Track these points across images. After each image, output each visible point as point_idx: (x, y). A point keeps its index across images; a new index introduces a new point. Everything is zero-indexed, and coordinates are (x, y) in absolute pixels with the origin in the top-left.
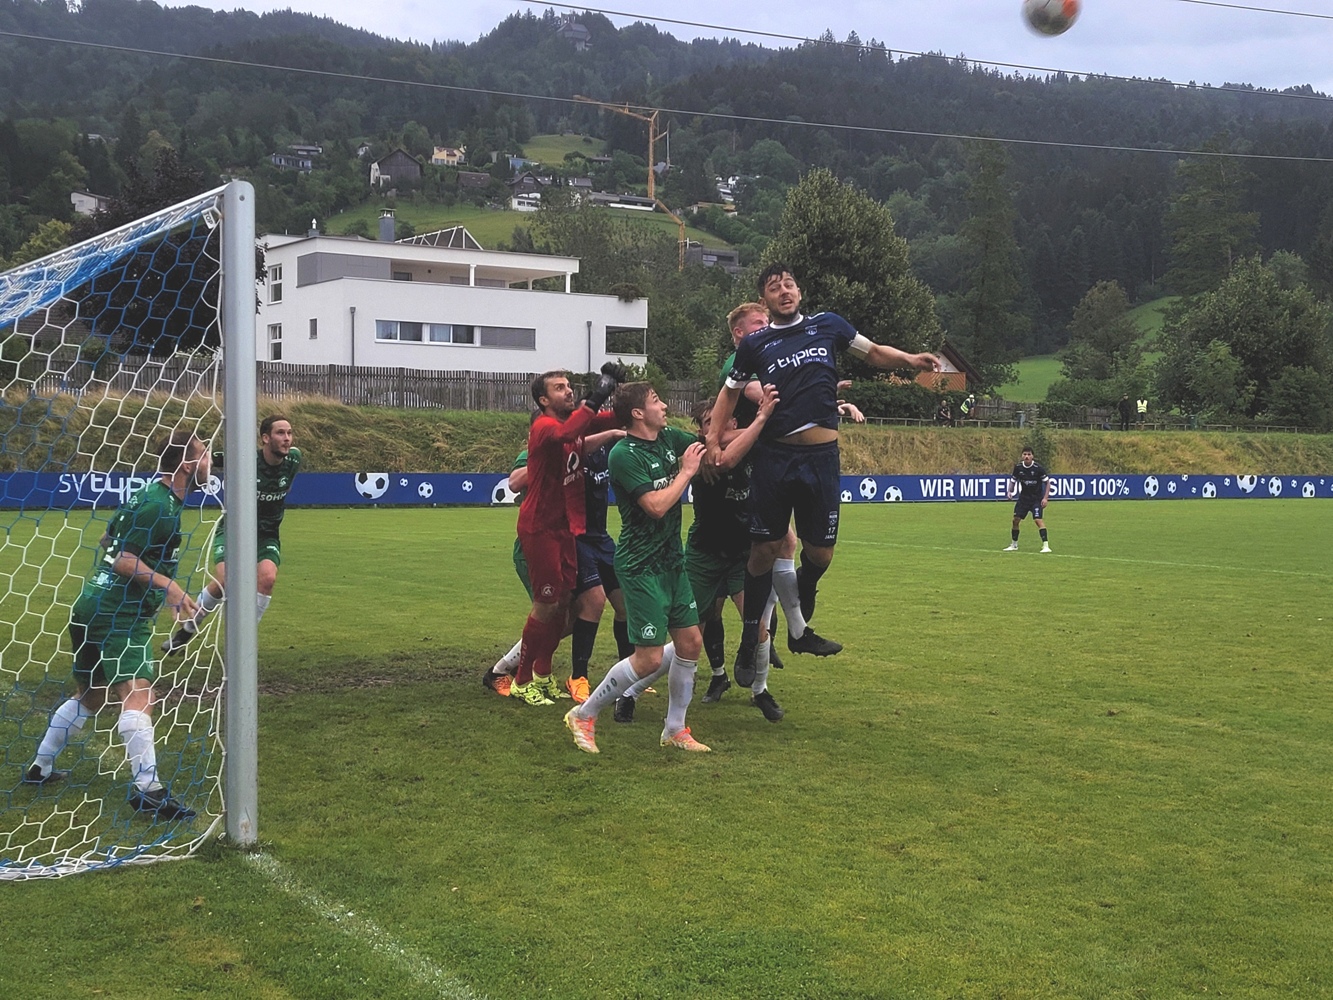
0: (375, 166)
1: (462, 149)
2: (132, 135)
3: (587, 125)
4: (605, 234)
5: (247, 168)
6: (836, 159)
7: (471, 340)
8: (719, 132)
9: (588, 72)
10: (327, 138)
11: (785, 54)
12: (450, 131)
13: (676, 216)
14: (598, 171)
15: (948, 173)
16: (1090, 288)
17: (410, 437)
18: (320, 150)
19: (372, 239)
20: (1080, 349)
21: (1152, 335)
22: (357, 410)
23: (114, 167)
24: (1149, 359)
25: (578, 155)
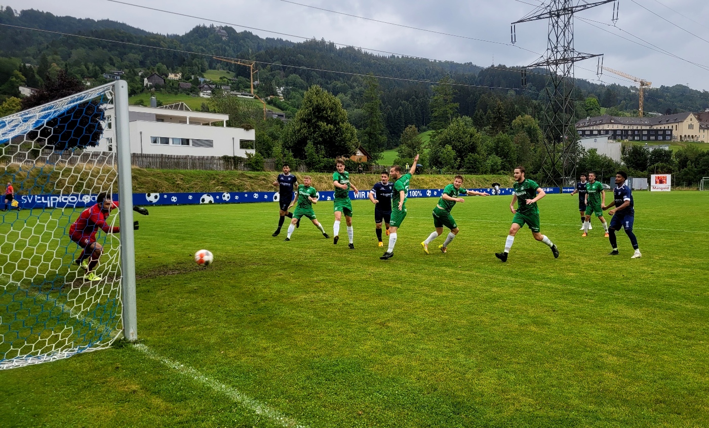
0: (146, 79)
1: (180, 74)
2: (45, 65)
3: (228, 67)
4: (237, 106)
5: (93, 78)
6: (318, 82)
7: (188, 144)
8: (277, 71)
9: (227, 48)
10: (126, 68)
11: (299, 45)
12: (175, 67)
13: (262, 100)
14: (232, 84)
15: (357, 88)
16: (405, 127)
17: (167, 179)
18: (123, 72)
19: (146, 106)
20: (403, 148)
21: (426, 143)
22: (145, 170)
23: (37, 77)
24: (426, 151)
25: (225, 78)
